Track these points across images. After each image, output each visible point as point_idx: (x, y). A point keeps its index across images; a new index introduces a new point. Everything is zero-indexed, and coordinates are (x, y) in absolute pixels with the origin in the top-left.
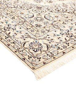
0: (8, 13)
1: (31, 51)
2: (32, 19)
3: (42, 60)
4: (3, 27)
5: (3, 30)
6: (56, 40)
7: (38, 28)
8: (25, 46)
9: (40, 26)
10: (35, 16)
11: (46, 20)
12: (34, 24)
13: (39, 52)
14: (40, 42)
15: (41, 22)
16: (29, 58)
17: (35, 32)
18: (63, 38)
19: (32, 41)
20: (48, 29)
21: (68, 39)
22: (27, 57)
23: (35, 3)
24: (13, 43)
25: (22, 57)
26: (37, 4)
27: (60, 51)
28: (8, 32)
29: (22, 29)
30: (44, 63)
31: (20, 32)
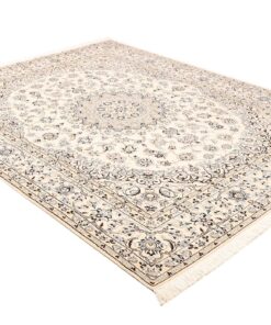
0: (95, 188)
1: (144, 254)
2: (138, 197)
3: (165, 269)
4: (88, 215)
5: (90, 220)
6: (185, 232)
7: (151, 213)
8: (132, 246)
9: (153, 209)
10: (143, 191)
11: (163, 198)
12: (142, 207)
13: (158, 256)
14: (158, 237)
15: (154, 202)
16: (143, 266)
17: (147, 220)
18: (197, 228)
19: (143, 236)
20: (168, 213)
21: (205, 229)
22: (138, 265)
23: (140, 168)
24: (111, 241)
25: (129, 266)
26: (144, 168)
27: (193, 251)
28: (99, 223)
29: (123, 216)
30: (169, 274)
31: (121, 222)
